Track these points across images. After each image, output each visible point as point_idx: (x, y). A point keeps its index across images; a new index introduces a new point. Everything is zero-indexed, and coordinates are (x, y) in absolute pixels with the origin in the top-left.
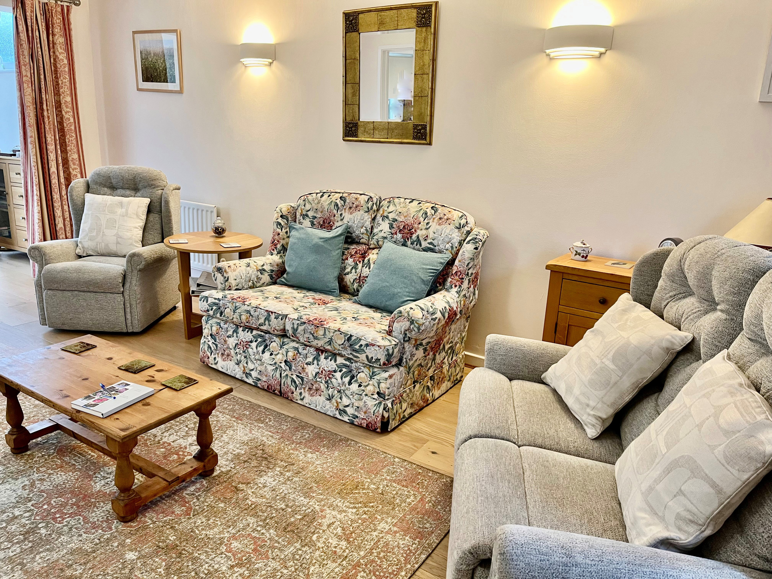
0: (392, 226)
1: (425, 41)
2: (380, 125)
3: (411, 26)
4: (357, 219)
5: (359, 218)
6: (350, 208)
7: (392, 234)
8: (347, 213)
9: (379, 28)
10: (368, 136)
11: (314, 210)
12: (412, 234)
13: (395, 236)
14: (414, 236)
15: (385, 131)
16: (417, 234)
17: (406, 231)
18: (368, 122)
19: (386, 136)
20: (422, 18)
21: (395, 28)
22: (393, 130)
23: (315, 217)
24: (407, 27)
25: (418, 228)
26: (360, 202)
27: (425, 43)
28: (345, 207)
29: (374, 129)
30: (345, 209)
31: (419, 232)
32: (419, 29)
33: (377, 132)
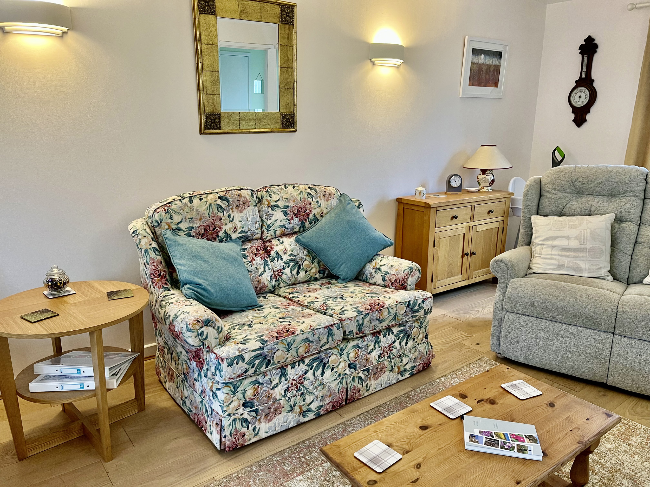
0: (286, 213)
1: (288, 37)
2: (247, 116)
3: (275, 21)
4: (249, 215)
5: (251, 214)
6: (238, 206)
7: (289, 220)
8: (236, 213)
9: (240, 16)
10: (234, 127)
11: (188, 220)
12: (308, 215)
13: (292, 221)
14: (311, 216)
15: (253, 122)
16: (313, 213)
17: (302, 213)
18: (233, 113)
19: (254, 127)
20: (287, 16)
21: (257, 20)
22: (261, 120)
23: (191, 228)
24: (271, 21)
25: (312, 208)
26: (245, 197)
27: (288, 39)
28: (231, 207)
29: (240, 120)
30: (232, 209)
31: (314, 211)
32: (283, 25)
33: (244, 123)
